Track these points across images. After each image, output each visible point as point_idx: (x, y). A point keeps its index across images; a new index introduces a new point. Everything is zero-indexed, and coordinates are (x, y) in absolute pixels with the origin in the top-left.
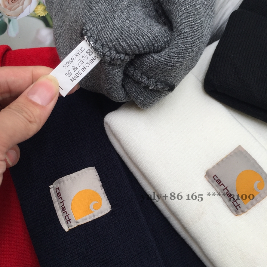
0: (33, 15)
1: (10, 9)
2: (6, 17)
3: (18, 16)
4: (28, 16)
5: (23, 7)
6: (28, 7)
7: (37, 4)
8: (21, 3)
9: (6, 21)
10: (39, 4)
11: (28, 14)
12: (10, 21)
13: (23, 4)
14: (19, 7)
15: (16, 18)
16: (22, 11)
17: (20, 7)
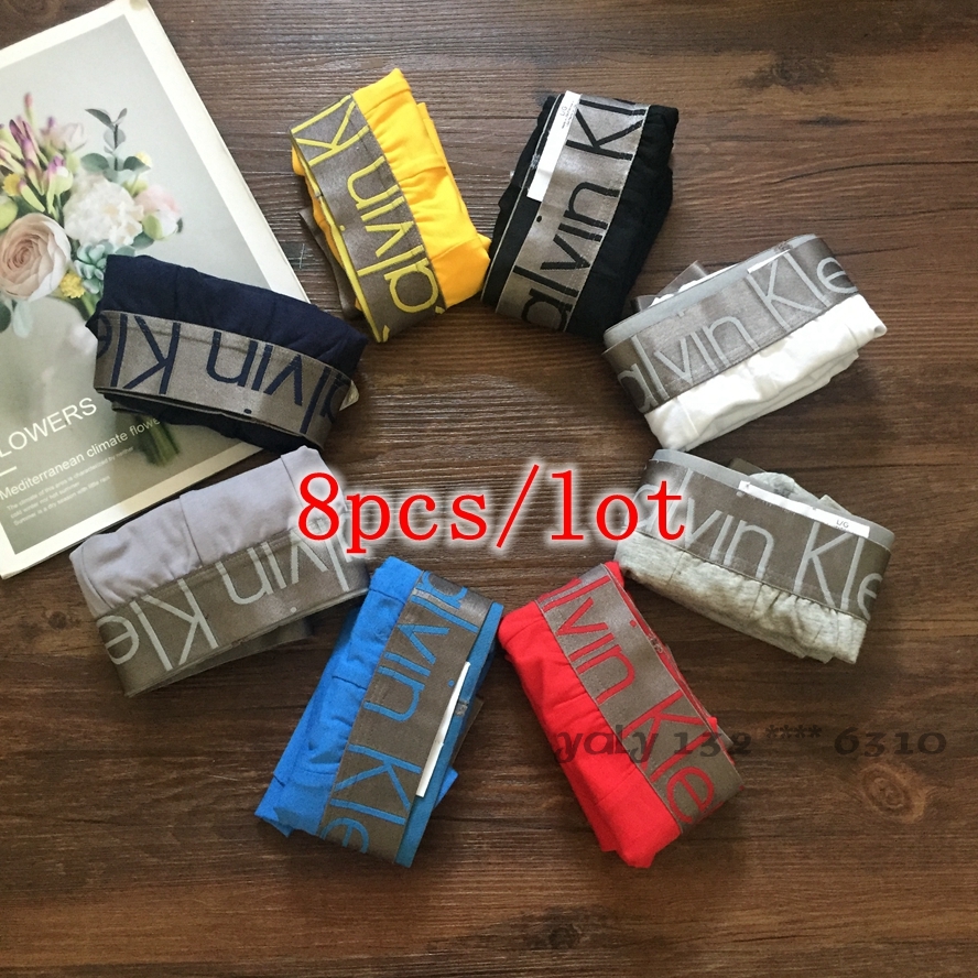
0: (58, 295)
1: (13, 280)
2: (7, 296)
3: (29, 295)
4: (48, 296)
5: (37, 277)
6: (48, 277)
7: (63, 272)
8: (33, 268)
9: (8, 304)
10: (68, 272)
11: (49, 292)
12: (14, 304)
13: (37, 271)
14: (29, 276)
15: (26, 300)
16: (37, 285)
17: (33, 277)
